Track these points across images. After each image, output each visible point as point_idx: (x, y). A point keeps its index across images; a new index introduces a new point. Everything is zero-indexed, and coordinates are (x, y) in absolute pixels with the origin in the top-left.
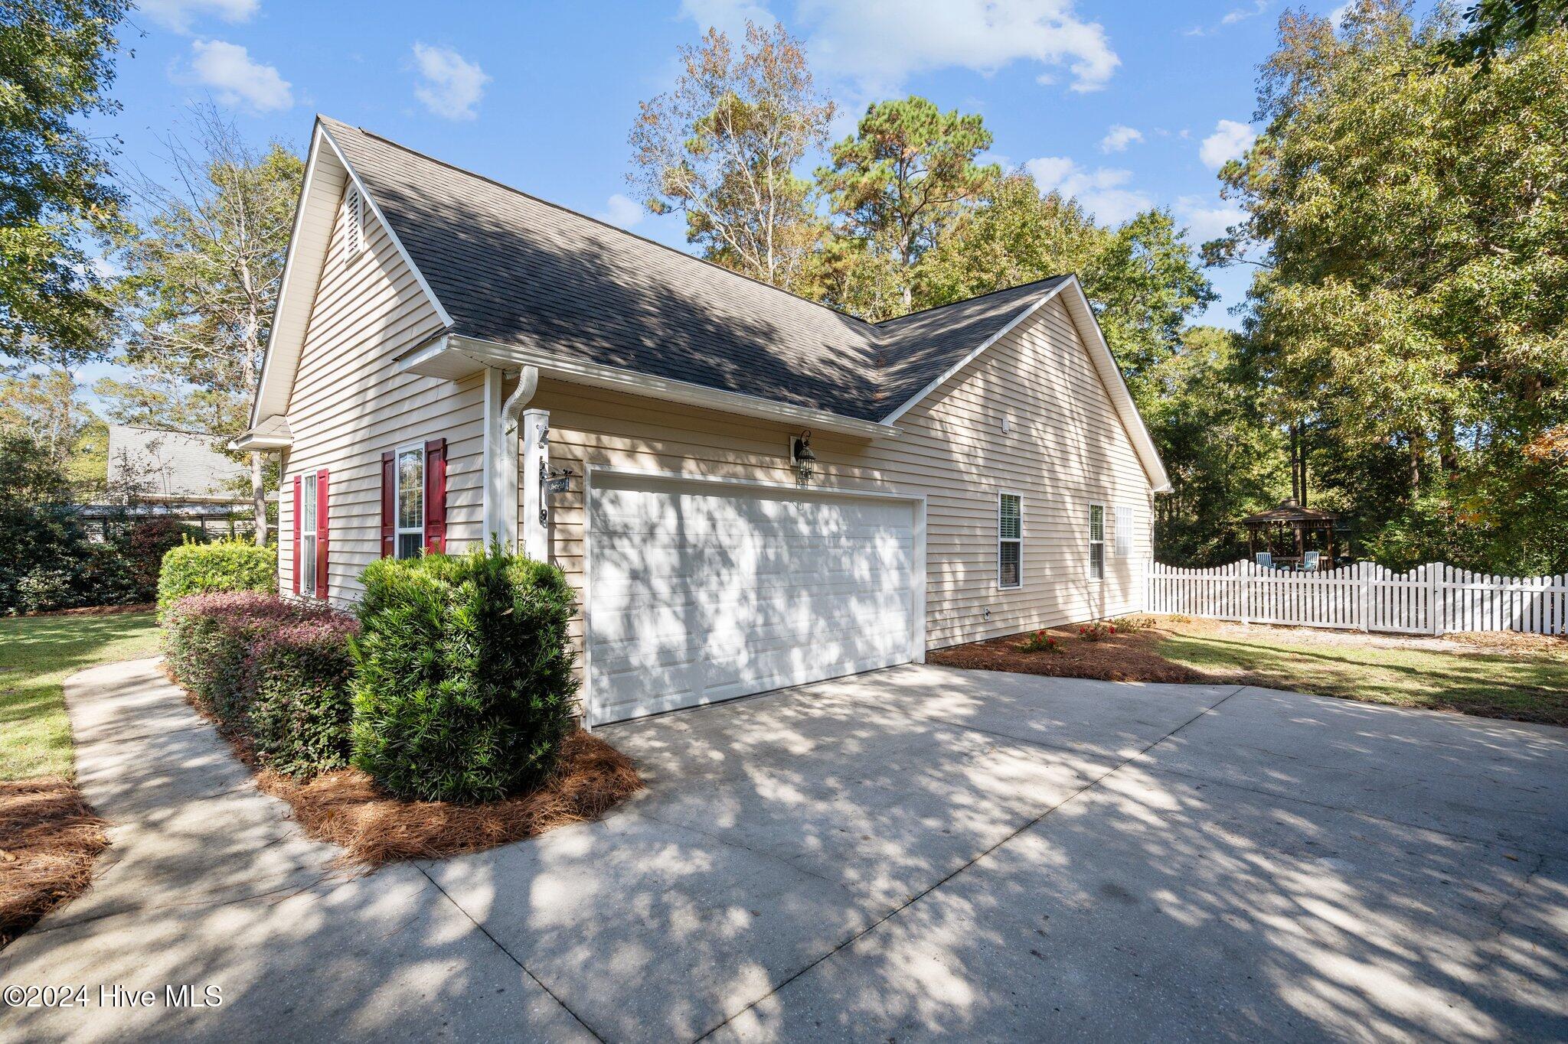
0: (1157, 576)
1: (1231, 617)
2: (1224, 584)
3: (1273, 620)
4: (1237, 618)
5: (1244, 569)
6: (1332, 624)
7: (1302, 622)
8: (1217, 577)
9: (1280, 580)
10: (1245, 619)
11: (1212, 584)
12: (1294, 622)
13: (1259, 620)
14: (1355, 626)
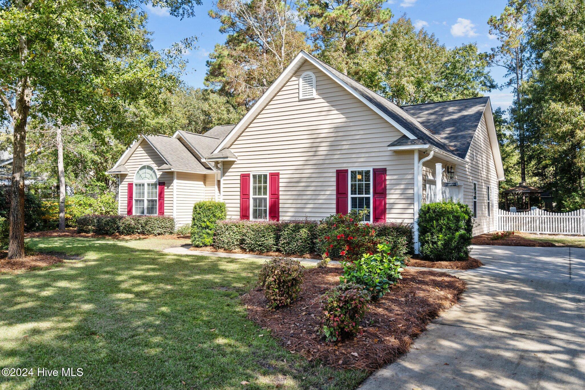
0: (502, 216)
1: (532, 232)
2: (530, 218)
3: (549, 232)
4: (535, 232)
5: (537, 212)
6: (570, 233)
7: (559, 232)
8: (527, 216)
9: (551, 216)
10: (538, 233)
11: (525, 218)
12: (557, 233)
13: (544, 232)
14: (579, 233)
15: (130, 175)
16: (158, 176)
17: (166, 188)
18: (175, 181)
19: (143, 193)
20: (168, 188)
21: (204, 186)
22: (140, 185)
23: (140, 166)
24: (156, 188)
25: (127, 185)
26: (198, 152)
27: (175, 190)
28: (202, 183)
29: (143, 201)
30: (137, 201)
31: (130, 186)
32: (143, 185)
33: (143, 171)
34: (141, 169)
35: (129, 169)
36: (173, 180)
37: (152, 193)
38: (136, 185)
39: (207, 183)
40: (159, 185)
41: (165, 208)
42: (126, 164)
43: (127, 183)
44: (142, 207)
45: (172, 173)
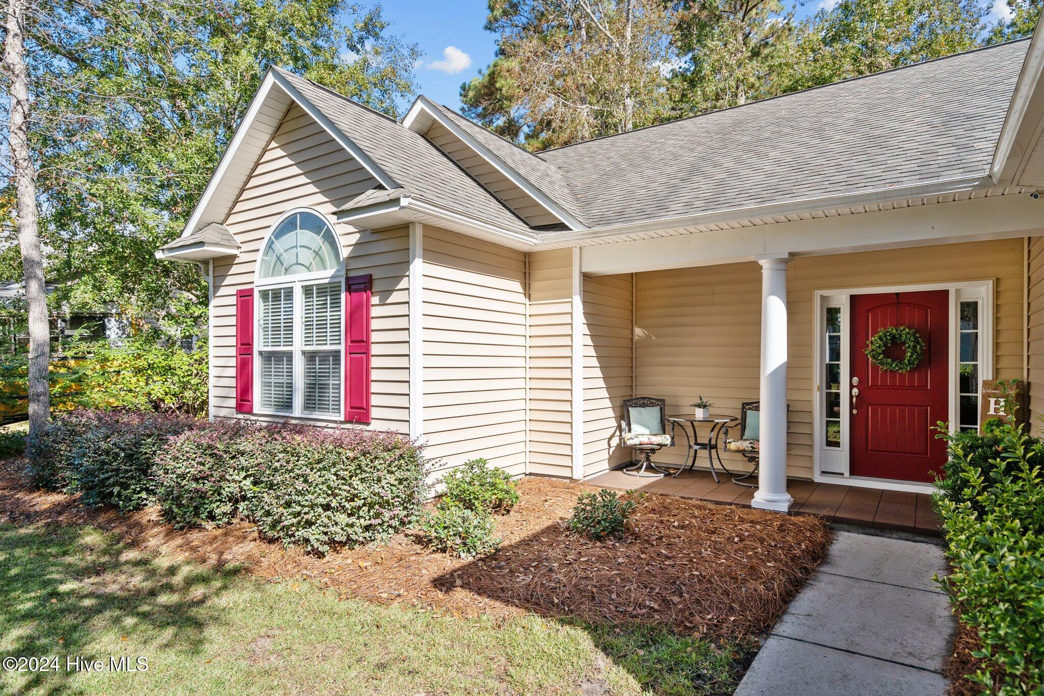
15: (243, 258)
16: (345, 253)
17: (375, 300)
18: (418, 267)
19: (289, 328)
20: (382, 304)
21: (521, 298)
22: (276, 295)
23: (275, 222)
24: (336, 303)
25: (233, 300)
26: (504, 164)
27: (417, 309)
28: (517, 286)
29: (289, 356)
30: (268, 357)
31: (245, 298)
32: (289, 293)
33: (289, 239)
34: (281, 232)
35: (239, 239)
36: (407, 263)
37: (322, 326)
38: (264, 295)
39: (535, 285)
40: (349, 290)
41: (374, 387)
42: (232, 219)
43: (233, 291)
44: (285, 380)
45: (402, 229)
